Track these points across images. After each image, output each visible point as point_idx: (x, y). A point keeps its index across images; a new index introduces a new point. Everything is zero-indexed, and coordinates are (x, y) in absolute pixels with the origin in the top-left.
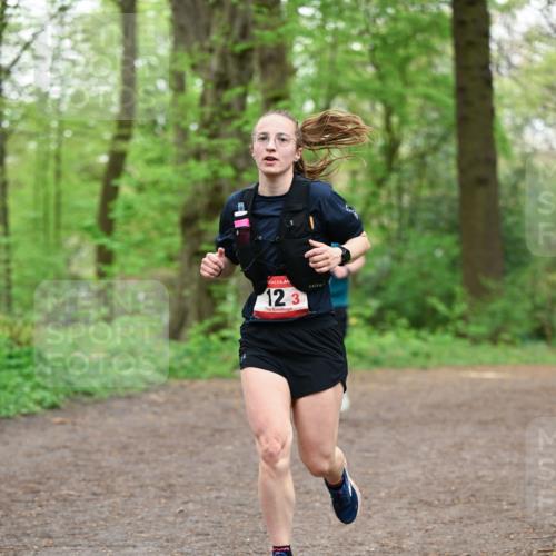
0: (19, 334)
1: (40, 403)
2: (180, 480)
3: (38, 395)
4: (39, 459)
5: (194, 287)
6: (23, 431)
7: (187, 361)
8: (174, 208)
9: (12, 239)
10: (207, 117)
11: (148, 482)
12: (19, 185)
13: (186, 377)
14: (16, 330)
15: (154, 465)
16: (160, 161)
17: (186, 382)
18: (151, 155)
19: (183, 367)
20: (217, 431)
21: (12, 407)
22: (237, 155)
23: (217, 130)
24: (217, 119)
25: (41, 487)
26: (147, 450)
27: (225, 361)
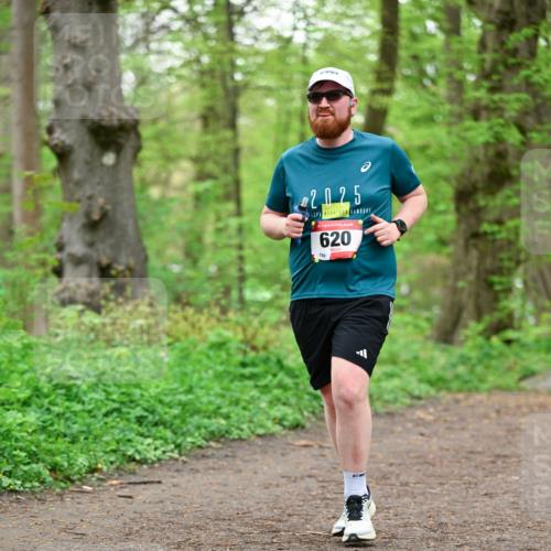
0: (254, 336)
1: (280, 421)
2: (453, 517)
3: (278, 411)
4: (278, 491)
5: (471, 277)
6: (258, 457)
7: (461, 369)
8: (447, 179)
9: (245, 220)
10: (487, 66)
11: (413, 520)
12: (255, 152)
13: (460, 391)
14: (250, 331)
15: (420, 499)
16: (429, 120)
17: (460, 396)
18: (417, 114)
19: (457, 377)
20: (498, 456)
21: (244, 426)
22: (525, 113)
23: (500, 81)
24: (501, 68)
25: (281, 526)
26: (412, 480)
27: (509, 369)
